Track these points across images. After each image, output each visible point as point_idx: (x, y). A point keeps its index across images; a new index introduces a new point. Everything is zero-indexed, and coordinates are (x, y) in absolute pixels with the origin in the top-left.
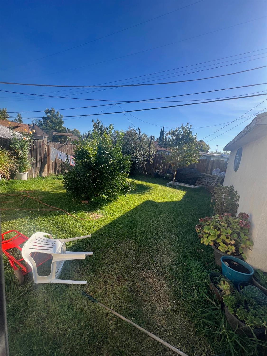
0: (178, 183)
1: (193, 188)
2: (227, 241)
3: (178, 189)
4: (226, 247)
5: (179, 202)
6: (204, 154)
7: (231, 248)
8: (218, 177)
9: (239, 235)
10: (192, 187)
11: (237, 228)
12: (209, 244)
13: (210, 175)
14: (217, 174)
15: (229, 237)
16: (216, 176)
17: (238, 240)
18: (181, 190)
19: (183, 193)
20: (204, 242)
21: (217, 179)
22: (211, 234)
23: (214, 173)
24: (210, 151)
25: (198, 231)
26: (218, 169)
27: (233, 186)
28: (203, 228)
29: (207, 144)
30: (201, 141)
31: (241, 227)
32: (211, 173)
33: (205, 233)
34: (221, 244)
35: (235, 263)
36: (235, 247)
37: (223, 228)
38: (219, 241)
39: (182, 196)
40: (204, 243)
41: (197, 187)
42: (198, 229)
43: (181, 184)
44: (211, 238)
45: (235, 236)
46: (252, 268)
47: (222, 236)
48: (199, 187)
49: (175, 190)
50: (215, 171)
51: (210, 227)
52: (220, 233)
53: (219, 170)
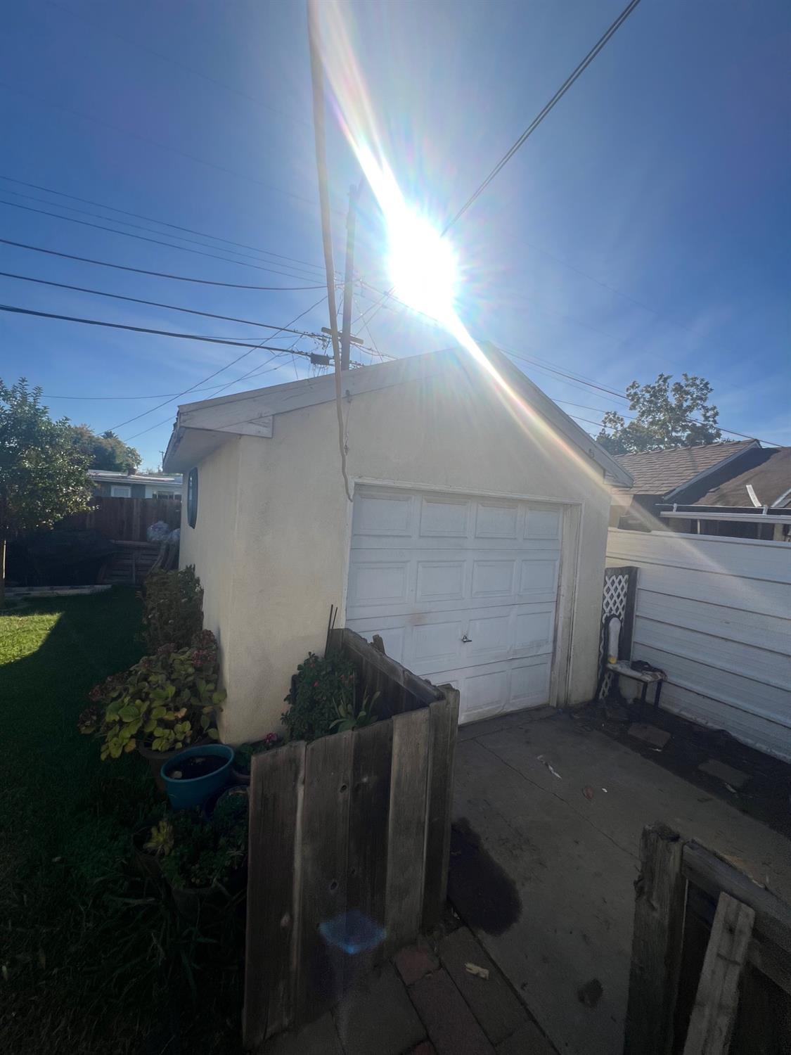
0: (23, 590)
1: (90, 595)
2: (170, 716)
3: (24, 612)
4: (170, 734)
5: (34, 656)
6: (123, 477)
7: (181, 731)
8: (164, 547)
9: (193, 688)
10: (85, 590)
11: (188, 675)
12: (123, 751)
13: (143, 544)
14: (162, 537)
15: (171, 705)
16: (160, 543)
17: (194, 702)
18: (42, 613)
19: (51, 619)
20: (110, 754)
21: (162, 552)
22: (125, 720)
23: (152, 538)
24: (141, 469)
25: (89, 731)
26: (161, 523)
27: (193, 566)
28: (101, 716)
29: (129, 444)
30: (109, 435)
31: (195, 668)
32: (144, 537)
33: (109, 727)
34: (159, 732)
35: (198, 761)
36: (191, 722)
37: (155, 689)
38: (152, 727)
39: (44, 634)
40: (112, 756)
41: (105, 587)
42: (88, 723)
43: (37, 592)
44: (127, 733)
45: (186, 694)
46: (229, 748)
47: (154, 712)
48: (110, 586)
49: (12, 618)
50: (154, 528)
51: (123, 701)
52: (149, 706)
53: (165, 526)
